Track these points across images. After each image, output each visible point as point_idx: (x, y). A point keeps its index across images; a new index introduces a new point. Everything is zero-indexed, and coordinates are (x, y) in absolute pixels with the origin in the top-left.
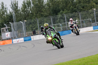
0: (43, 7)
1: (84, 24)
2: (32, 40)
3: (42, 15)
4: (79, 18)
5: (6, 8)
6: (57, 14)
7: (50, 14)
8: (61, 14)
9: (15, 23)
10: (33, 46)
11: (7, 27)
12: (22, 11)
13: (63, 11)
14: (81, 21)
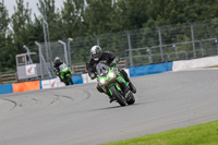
0: (111, 9)
1: (202, 50)
2: (85, 82)
3: (107, 29)
4: (189, 36)
5: (27, 11)
6: (141, 27)
7: (125, 26)
8: (150, 26)
9: (47, 44)
10: (86, 96)
11: (29, 53)
12: (64, 18)
13: (155, 19)
14: (193, 42)
